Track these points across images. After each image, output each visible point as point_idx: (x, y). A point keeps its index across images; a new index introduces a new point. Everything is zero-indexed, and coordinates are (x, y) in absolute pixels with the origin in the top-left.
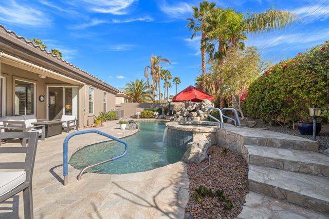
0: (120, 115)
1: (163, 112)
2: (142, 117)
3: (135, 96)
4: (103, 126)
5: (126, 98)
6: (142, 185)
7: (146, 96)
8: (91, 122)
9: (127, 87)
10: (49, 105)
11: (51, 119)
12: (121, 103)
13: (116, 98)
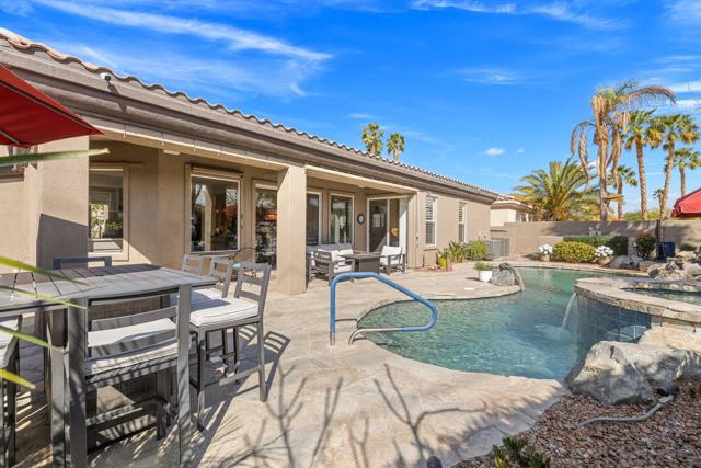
0: (496, 250)
1: (630, 248)
2: (557, 257)
3: (549, 204)
4: (451, 269)
5: (521, 211)
6: (426, 387)
7: (583, 202)
8: (431, 260)
9: (526, 184)
10: (371, 228)
11: (372, 250)
12: (505, 224)
13: (492, 212)
